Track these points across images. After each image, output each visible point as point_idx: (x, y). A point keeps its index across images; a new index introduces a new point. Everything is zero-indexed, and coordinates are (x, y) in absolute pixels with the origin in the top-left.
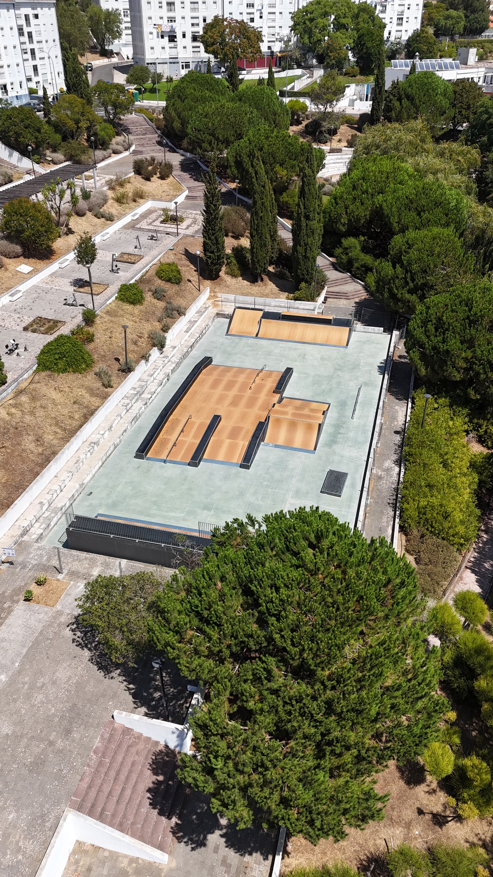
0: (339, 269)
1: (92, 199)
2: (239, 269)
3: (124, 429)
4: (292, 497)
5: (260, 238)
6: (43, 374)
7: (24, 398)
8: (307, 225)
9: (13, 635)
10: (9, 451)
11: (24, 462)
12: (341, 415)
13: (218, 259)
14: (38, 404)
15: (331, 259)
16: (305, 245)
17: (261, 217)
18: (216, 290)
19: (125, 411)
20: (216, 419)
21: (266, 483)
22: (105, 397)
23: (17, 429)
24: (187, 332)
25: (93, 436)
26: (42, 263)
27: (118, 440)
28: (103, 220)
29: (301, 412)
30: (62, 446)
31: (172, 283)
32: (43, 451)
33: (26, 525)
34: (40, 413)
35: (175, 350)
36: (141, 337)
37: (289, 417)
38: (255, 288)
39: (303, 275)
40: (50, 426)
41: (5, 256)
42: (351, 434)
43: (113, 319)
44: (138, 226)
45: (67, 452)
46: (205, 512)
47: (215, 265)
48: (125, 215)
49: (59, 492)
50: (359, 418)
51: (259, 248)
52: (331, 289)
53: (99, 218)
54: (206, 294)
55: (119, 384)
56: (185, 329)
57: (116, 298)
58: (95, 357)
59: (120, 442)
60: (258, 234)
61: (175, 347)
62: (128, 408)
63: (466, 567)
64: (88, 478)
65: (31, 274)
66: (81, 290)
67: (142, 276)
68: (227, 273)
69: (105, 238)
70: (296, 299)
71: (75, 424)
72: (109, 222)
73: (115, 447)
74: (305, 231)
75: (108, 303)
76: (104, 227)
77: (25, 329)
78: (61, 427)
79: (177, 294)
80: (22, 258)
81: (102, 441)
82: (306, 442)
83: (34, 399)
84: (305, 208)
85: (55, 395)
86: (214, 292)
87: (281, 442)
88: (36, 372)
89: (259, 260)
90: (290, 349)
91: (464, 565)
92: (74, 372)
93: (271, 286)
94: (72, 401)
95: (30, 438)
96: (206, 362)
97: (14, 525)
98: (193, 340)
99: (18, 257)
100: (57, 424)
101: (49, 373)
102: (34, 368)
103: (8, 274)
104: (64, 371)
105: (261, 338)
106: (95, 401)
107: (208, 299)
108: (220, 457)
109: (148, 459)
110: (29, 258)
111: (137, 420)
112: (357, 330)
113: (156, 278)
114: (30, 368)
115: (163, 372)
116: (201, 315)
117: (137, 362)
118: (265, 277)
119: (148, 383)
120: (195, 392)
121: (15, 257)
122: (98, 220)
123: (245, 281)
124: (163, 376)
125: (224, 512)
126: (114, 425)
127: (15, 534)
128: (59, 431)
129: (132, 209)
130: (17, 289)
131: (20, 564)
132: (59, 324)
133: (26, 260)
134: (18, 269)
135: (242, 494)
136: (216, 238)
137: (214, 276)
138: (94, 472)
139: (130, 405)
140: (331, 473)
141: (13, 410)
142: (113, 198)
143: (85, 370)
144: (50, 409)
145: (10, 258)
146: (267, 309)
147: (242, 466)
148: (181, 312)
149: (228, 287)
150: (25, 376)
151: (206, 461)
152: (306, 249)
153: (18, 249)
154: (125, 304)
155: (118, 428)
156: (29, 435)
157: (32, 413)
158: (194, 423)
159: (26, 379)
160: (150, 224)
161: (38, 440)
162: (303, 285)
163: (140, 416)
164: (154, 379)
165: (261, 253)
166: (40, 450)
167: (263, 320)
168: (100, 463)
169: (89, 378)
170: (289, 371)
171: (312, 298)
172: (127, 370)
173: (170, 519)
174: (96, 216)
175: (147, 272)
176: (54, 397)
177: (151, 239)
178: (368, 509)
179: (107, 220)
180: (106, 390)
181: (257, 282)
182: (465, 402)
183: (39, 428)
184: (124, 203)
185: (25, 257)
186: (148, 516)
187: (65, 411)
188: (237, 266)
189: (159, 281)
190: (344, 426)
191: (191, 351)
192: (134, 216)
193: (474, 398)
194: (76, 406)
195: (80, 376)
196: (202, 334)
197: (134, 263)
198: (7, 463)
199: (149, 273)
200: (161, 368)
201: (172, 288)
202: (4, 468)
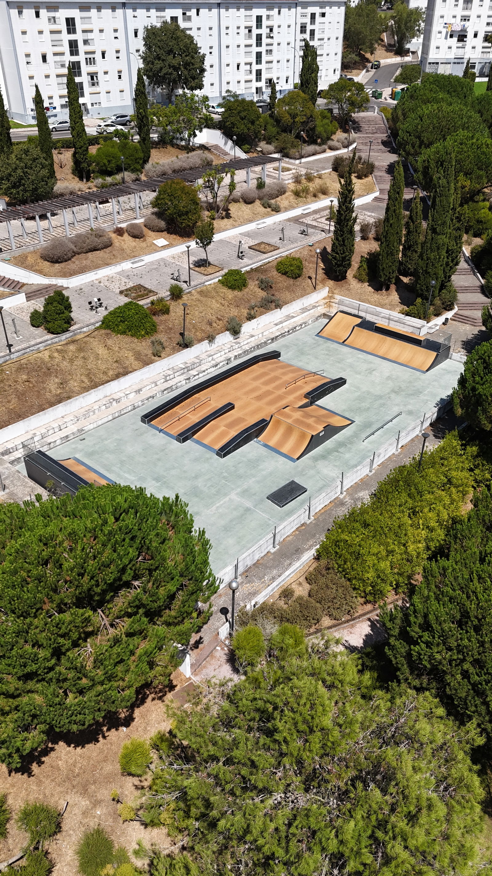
0: (487, 294)
1: (266, 190)
2: (368, 274)
3: (151, 394)
4: (237, 494)
6: (103, 331)
7: (72, 347)
10: (31, 385)
11: (38, 397)
12: (356, 435)
14: (82, 355)
15: (483, 281)
16: (428, 260)
18: (335, 291)
19: (163, 381)
20: (229, 407)
21: (225, 474)
22: (147, 363)
23: (49, 370)
24: (276, 325)
25: (118, 394)
26: (181, 239)
27: (140, 403)
28: (269, 210)
29: (305, 420)
30: (79, 394)
31: (288, 276)
32: (60, 393)
33: (9, 447)
34: (79, 362)
35: (253, 339)
36: (220, 320)
37: (289, 421)
38: (376, 296)
40: (81, 375)
41: (149, 229)
42: (347, 456)
43: (202, 298)
44: (301, 220)
45: (81, 399)
46: (154, 482)
48: (298, 207)
49: (57, 430)
50: (370, 443)
51: (386, 255)
52: (461, 312)
53: (265, 208)
54: (323, 292)
56: (275, 322)
57: (219, 281)
58: (161, 328)
59: (143, 405)
60: (386, 241)
61: (252, 336)
62: (168, 378)
63: (369, 620)
64: (91, 427)
65: (164, 247)
66: (197, 269)
67: (261, 266)
68: (355, 277)
69: (259, 227)
70: (407, 314)
71: (105, 378)
72: (274, 213)
73: (134, 409)
74: (429, 245)
75: (207, 283)
76: (268, 215)
77: (121, 292)
78: (91, 378)
79: (288, 288)
80: (166, 233)
81: (123, 400)
82: (294, 450)
83: (80, 350)
85: (102, 351)
86: (333, 293)
87: (271, 443)
88: (97, 329)
89: (384, 268)
90: (365, 361)
92: (132, 336)
93: (394, 297)
94: (115, 360)
95: (56, 380)
96: (275, 355)
98: (277, 334)
99: (162, 231)
100: (88, 375)
101: (108, 331)
102: (98, 325)
103: (144, 245)
104: (124, 333)
105: (346, 345)
106: (135, 364)
107: (324, 299)
108: (206, 441)
109: (150, 426)
110: (171, 234)
111: (172, 391)
112: (453, 357)
113: (275, 270)
114: (93, 324)
115: (226, 356)
116: (304, 312)
117: (200, 340)
118: (393, 287)
119: (203, 362)
120: (236, 379)
121: (158, 231)
122: (264, 209)
123: (370, 288)
124: (222, 359)
125: (168, 487)
126: (144, 390)
128: (86, 380)
129: (306, 203)
130: (142, 258)
132: (151, 294)
133: (168, 235)
134: (155, 242)
135: (196, 477)
137: (340, 277)
138: (100, 423)
139: (171, 377)
140: (293, 482)
141: (56, 355)
142: (292, 191)
143: (143, 336)
144: (90, 361)
145: (153, 231)
146: (369, 318)
147: (218, 454)
148: (279, 306)
149: (350, 290)
150: (85, 329)
151: (198, 442)
152: (427, 264)
153: (162, 224)
154: (224, 288)
155: (146, 393)
156: (57, 377)
157: (71, 361)
159: (85, 332)
160: (315, 220)
161: (63, 383)
162: (419, 300)
163: (177, 388)
164: (213, 359)
165: (387, 261)
167: (356, 328)
168: (110, 418)
169: (144, 344)
172: (186, 345)
173: (122, 478)
174: (263, 205)
175: (269, 262)
176: (100, 353)
177: (302, 234)
178: (303, 528)
179: (272, 210)
180: (153, 357)
181: (381, 290)
183: (69, 374)
184: (301, 197)
185: (168, 233)
186: (108, 470)
187: (103, 367)
188: (367, 270)
189: (275, 273)
190: (349, 446)
191: (271, 343)
192: (304, 210)
194: (115, 365)
195: (136, 340)
196: (294, 329)
197: (264, 253)
198: (22, 395)
199: (270, 264)
200: (227, 351)
201: (285, 282)
202: (19, 398)
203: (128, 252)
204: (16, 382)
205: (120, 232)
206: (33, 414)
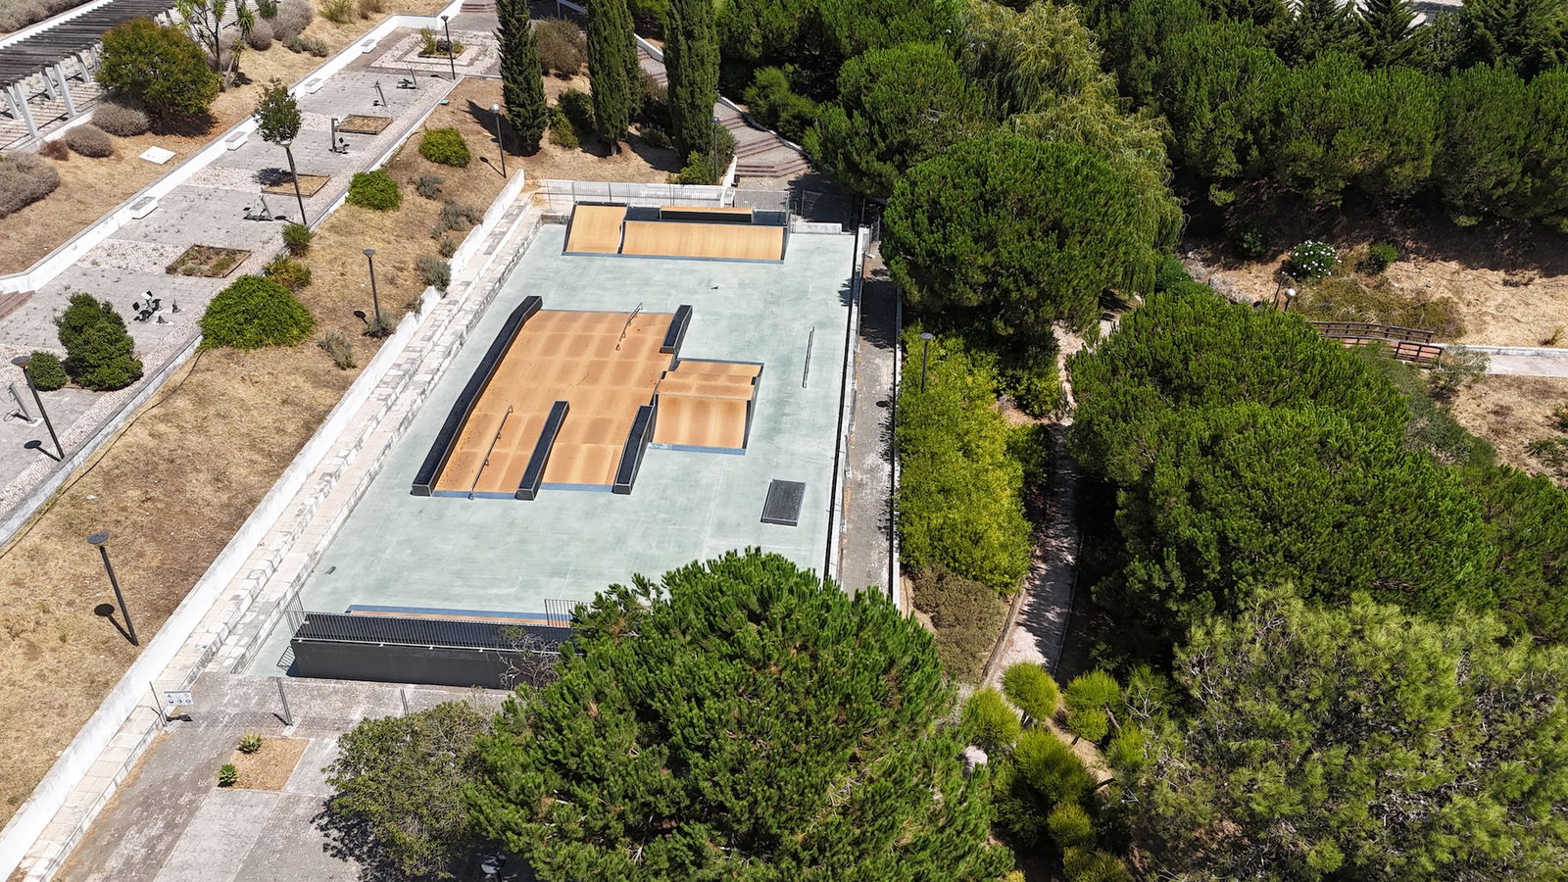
0: (754, 123)
1: (281, 16)
2: (576, 133)
3: (386, 443)
4: (712, 536)
5: (608, 75)
6: (216, 353)
7: (181, 403)
8: (689, 48)
9: (204, 854)
10: (160, 505)
11: (193, 524)
12: (784, 383)
13: (535, 118)
14: (212, 411)
15: (740, 108)
16: (691, 85)
17: (605, 38)
18: (535, 174)
19: (385, 409)
20: (560, 410)
21: (662, 516)
22: (343, 386)
23: (172, 462)
24: (489, 253)
25: (327, 462)
26: (192, 142)
27: (376, 465)
28: (306, 55)
29: (713, 383)
30: (267, 487)
31: (452, 165)
32: (230, 498)
33: (209, 643)
34: (217, 427)
35: (470, 288)
36: (401, 270)
37: (693, 393)
38: (608, 167)
39: (692, 138)
40: (240, 450)
41: (115, 133)
42: (805, 415)
43: (344, 239)
44: (376, 64)
45: (278, 496)
46: (556, 579)
47: (529, 128)
48: (348, 44)
49: (269, 572)
50: (816, 385)
51: (608, 93)
52: (743, 162)
53: (298, 52)
54: (517, 183)
55: (368, 360)
56: (484, 248)
57: (347, 200)
58: (316, 313)
59: (381, 467)
60: (603, 68)
61: (468, 284)
62: (390, 404)
63: (1018, 624)
64: (325, 542)
65: (171, 165)
66: (276, 189)
67: (393, 157)
68: (553, 142)
69: (314, 88)
70: (684, 182)
71: (289, 442)
72: (318, 59)
73: (372, 479)
74: (687, 60)
75: (332, 210)
76: (310, 68)
77: (171, 270)
78: (263, 450)
79: (464, 184)
80: (149, 135)
81: (344, 469)
82: (727, 436)
83: (201, 401)
84: (683, 19)
85: (242, 391)
86: (533, 178)
87: (682, 439)
88: (202, 350)
89: (610, 116)
90: (683, 271)
91: (1014, 620)
92: (278, 344)
93: (637, 161)
94: (279, 399)
95: (202, 477)
96: (530, 306)
97: (185, 644)
98: (502, 268)
99: (142, 133)
100: (253, 446)
101: (227, 350)
102: (197, 343)
103: (124, 167)
104: (258, 344)
105: (627, 256)
106: (324, 396)
107: (523, 191)
108: (575, 478)
109: (438, 494)
110: (164, 134)
111: (410, 423)
112: (797, 230)
113: (420, 159)
114: (188, 343)
115: (450, 331)
116: (513, 221)
117: (399, 316)
118: (623, 145)
119: (424, 353)
120: (516, 363)
121: (134, 134)
122: (297, 55)
123: (588, 155)
124: (451, 339)
125: (590, 577)
126: (365, 438)
127: (188, 663)
128: (258, 457)
129: (361, 33)
130: (146, 194)
131: (205, 719)
132: (238, 256)
133: (159, 139)
134: (143, 156)
135: (620, 540)
136: (526, 79)
137: (530, 149)
138: (334, 529)
139: (393, 397)
140: (776, 485)
141: (162, 427)
142: (322, 14)
143: (298, 339)
144: (236, 417)
145: (126, 136)
146: (634, 203)
147: (616, 490)
148: (474, 219)
149: (558, 167)
150: (180, 360)
151: (549, 486)
152: (692, 92)
153: (140, 117)
154: (364, 210)
155: (374, 444)
156: (198, 471)
157: (201, 429)
158: (519, 420)
159: (183, 366)
160: (399, 59)
161: (219, 479)
162: (694, 155)
163: (414, 416)
164: (435, 345)
165: (613, 102)
166: (224, 497)
167: (627, 222)
168: (346, 512)
169: (308, 353)
170: (684, 312)
171: (714, 180)
172: (381, 332)
173: (490, 600)
174: (291, 48)
175: (402, 148)
176: (243, 395)
177: (405, 87)
178: (845, 541)
179: (315, 55)
180: (343, 373)
181: (611, 155)
182: (990, 341)
183: (217, 456)
184: (344, 23)
185: (156, 133)
186: (448, 599)
187: (268, 420)
188: (571, 127)
189: (427, 163)
190: (790, 401)
191: (500, 288)
192: (366, 45)
193: (1005, 334)
194: (287, 409)
195: (290, 351)
196: (517, 257)
197: (375, 134)
198: (159, 530)
199: (407, 151)
200: (446, 323)
201: (453, 175)
202: (154, 539)
203: (107, 188)
204: (124, 509)
205: (55, 150)
206: (210, 560)
